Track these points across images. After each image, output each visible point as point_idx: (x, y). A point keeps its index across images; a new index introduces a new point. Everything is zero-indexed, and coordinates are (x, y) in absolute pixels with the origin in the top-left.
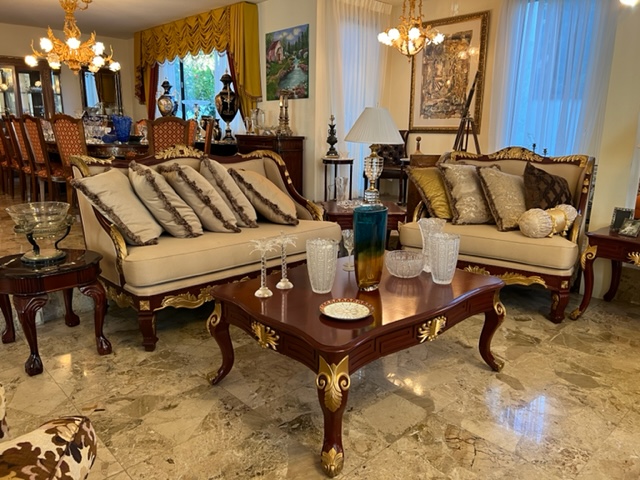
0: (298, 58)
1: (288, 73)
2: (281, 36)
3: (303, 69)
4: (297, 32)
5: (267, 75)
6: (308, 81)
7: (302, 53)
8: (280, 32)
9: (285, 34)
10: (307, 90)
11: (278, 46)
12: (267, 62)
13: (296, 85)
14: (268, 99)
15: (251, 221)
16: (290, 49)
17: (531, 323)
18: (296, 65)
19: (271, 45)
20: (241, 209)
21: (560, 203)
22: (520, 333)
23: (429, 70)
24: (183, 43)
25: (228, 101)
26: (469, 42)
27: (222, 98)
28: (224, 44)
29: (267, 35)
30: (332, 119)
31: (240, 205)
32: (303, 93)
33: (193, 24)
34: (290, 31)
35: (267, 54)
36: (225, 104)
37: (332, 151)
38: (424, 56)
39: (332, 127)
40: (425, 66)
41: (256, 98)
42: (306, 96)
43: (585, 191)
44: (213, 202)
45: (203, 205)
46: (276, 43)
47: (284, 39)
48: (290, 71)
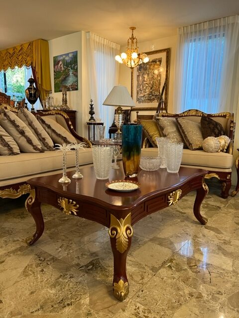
0: (72, 69)
1: (66, 77)
2: (62, 58)
3: (74, 75)
4: (71, 55)
5: (55, 79)
6: (77, 81)
7: (74, 66)
8: (61, 56)
9: (64, 56)
10: (77, 86)
11: (61, 63)
12: (54, 72)
13: (71, 83)
14: (55, 92)
15: (50, 147)
16: (67, 64)
17: (212, 199)
18: (71, 73)
19: (56, 62)
20: (44, 139)
21: (221, 135)
22: (209, 204)
23: (141, 78)
24: (6, 63)
25: (33, 92)
26: (160, 63)
27: (29, 91)
28: (30, 62)
29: (54, 57)
30: (91, 101)
31: (43, 137)
32: (75, 88)
33: (11, 52)
34: (67, 55)
35: (54, 67)
36: (31, 94)
37: (92, 118)
38: (137, 71)
39: (92, 105)
40: (138, 76)
41: (49, 91)
42: (77, 89)
43: (232, 129)
44: (27, 134)
45: (20, 135)
46: (59, 62)
47: (64, 59)
48: (67, 76)
